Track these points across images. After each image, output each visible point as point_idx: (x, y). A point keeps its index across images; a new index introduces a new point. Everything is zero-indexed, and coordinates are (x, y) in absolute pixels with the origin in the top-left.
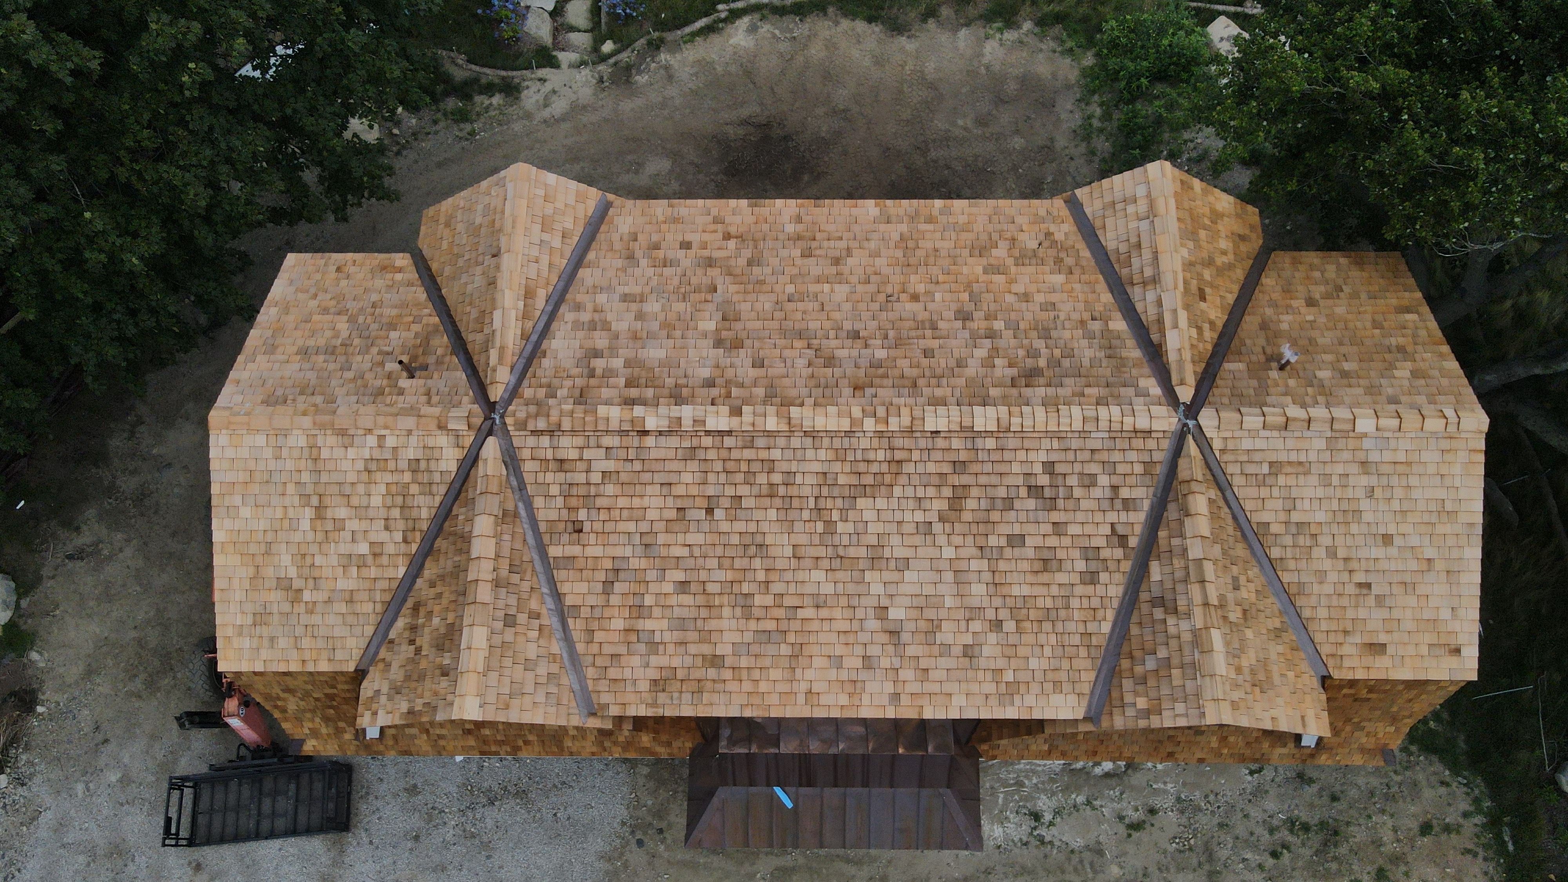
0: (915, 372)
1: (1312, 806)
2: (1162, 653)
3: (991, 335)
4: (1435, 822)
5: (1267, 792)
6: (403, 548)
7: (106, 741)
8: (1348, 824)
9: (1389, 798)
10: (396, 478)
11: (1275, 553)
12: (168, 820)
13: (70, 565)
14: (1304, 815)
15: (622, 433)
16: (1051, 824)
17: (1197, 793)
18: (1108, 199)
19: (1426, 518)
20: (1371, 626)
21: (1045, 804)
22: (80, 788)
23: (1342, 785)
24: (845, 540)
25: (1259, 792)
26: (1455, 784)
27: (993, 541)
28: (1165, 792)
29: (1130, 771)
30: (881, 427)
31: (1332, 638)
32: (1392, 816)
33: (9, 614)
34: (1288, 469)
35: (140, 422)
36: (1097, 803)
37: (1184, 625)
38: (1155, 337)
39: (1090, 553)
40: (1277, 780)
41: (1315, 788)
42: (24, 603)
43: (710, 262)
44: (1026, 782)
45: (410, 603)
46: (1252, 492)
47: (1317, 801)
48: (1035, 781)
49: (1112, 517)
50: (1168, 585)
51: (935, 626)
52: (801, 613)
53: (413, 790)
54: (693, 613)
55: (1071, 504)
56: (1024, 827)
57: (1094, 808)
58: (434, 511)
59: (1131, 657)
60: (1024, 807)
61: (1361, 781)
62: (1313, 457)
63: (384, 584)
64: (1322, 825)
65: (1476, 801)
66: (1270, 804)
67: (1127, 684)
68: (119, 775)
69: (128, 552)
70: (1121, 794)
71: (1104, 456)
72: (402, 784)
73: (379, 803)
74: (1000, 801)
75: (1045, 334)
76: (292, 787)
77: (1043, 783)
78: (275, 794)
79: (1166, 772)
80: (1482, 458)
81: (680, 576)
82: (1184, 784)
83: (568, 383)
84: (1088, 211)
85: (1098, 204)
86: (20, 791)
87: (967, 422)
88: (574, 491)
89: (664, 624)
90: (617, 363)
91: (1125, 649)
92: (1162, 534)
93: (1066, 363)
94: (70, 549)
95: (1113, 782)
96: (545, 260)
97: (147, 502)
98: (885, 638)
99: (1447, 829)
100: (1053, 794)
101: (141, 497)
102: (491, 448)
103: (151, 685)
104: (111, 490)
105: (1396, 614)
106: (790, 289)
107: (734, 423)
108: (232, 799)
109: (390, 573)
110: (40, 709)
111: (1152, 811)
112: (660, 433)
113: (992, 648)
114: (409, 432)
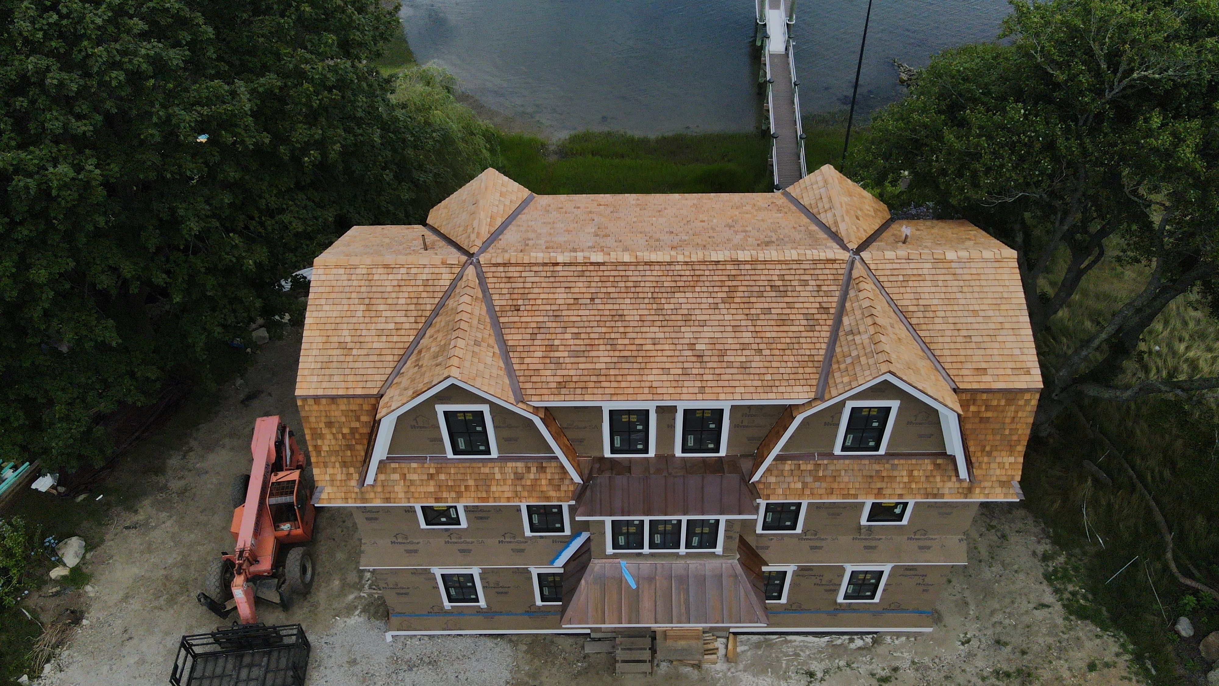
0: (704, 243)
1: (1009, 660)
2: (854, 353)
3: (745, 231)
4: (1097, 662)
5: (975, 655)
6: (414, 326)
7: (131, 638)
8: (1036, 668)
9: (1062, 649)
10: (415, 289)
11: (914, 321)
12: (176, 667)
13: (126, 532)
14: (1005, 667)
15: (545, 264)
16: (822, 679)
17: (926, 658)
18: (803, 186)
19: (994, 302)
20: (975, 359)
21: (816, 667)
22: (105, 668)
23: (1027, 644)
24: (669, 312)
25: (971, 655)
26: (1105, 637)
27: (753, 311)
28: (903, 658)
29: (875, 645)
30: (688, 260)
31: (955, 366)
32: (1066, 660)
33: (77, 561)
34: (914, 278)
35: (191, 450)
36: (854, 665)
38: (834, 230)
39: (808, 317)
40: (982, 646)
41: (1009, 648)
42: (88, 556)
43: (590, 212)
44: (802, 653)
45: (416, 352)
46: (896, 290)
47: (1012, 657)
48: (808, 653)
49: (820, 299)
50: (853, 323)
51: (722, 353)
52: (645, 348)
53: (353, 662)
54: (583, 348)
55: (795, 294)
56: (802, 682)
57: (852, 669)
58: (434, 306)
59: (838, 362)
60: (801, 669)
61: (1041, 641)
62: (925, 272)
63: (401, 345)
64: (1019, 672)
65: (1123, 646)
66: (980, 663)
67: (837, 375)
68: (136, 659)
69: (169, 523)
70: (871, 659)
71: (812, 272)
72: (346, 659)
73: (328, 672)
74: (784, 665)
75: (775, 231)
76: (265, 659)
77: (814, 654)
78: (250, 666)
79: (902, 646)
80: (1018, 271)
81: (575, 330)
82: (916, 653)
83: (515, 248)
84: (794, 195)
85: (798, 190)
86: (59, 675)
87: (734, 257)
88: (516, 291)
89: (566, 354)
90: (542, 242)
91: (834, 360)
92: (848, 305)
93: (786, 239)
94: (128, 524)
95: (865, 652)
96: (501, 207)
97: (187, 494)
98: (694, 359)
99: (1107, 665)
100: (822, 660)
101: (182, 492)
102: (471, 271)
103: (172, 601)
104: (164, 488)
105: (989, 352)
106: (635, 219)
107: (606, 259)
108: (219, 670)
109: (405, 339)
110: (85, 622)
111: (896, 669)
112: (565, 264)
113: (757, 362)
114: (425, 266)
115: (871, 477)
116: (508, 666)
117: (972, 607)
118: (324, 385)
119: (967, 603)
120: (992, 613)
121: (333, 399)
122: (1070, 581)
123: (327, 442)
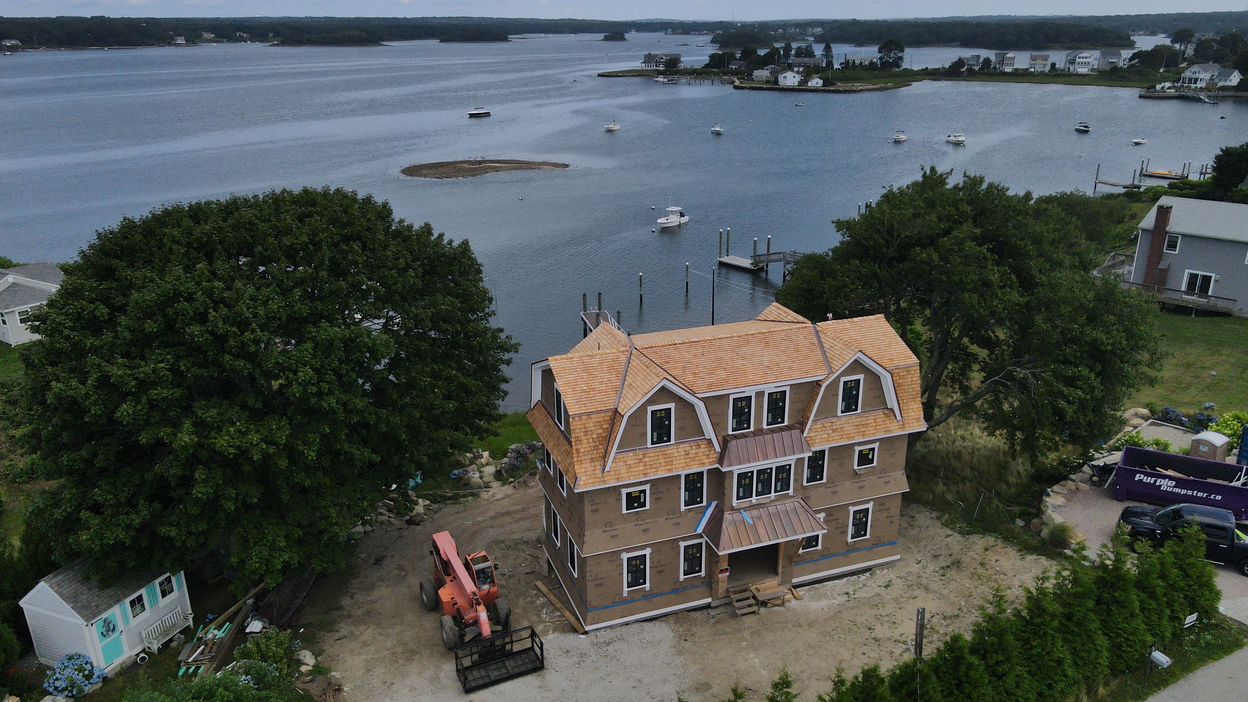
1: (945, 561)
4: (988, 547)
5: (927, 565)
6: (617, 378)
7: (393, 684)
8: (960, 559)
9: (968, 548)
10: (609, 363)
13: (339, 642)
14: (944, 564)
15: (670, 345)
16: (854, 594)
17: (903, 573)
20: (886, 356)
21: (848, 590)
23: (951, 552)
24: (743, 354)
25: (925, 566)
26: (986, 537)
27: (781, 349)
28: (891, 577)
29: (873, 575)
30: (738, 335)
32: (973, 551)
33: (314, 661)
34: (844, 330)
35: (354, 594)
36: (868, 585)
39: (807, 347)
40: (928, 561)
41: (942, 557)
42: (320, 658)
44: (835, 588)
47: (946, 559)
48: (839, 587)
49: (808, 341)
53: (567, 652)
54: (711, 372)
55: (796, 341)
56: (844, 597)
57: (867, 587)
58: (623, 369)
59: (832, 358)
60: (840, 593)
61: (956, 548)
63: (615, 387)
64: (953, 563)
65: (996, 537)
66: (931, 567)
69: (370, 630)
70: (875, 581)
71: (799, 332)
72: (561, 652)
73: (555, 659)
74: (829, 594)
77: (842, 587)
79: (887, 572)
81: (703, 366)
82: (896, 573)
87: (760, 331)
88: (663, 356)
89: (704, 375)
91: (829, 358)
92: (823, 340)
94: (337, 637)
95: (869, 580)
97: (372, 614)
98: (766, 368)
99: (992, 546)
100: (849, 587)
101: (367, 614)
103: (409, 661)
104: (350, 616)
105: (891, 353)
107: (699, 339)
110: (346, 689)
111: (890, 582)
115: (858, 425)
116: (669, 630)
117: (913, 548)
119: (910, 547)
120: (925, 547)
121: (589, 414)
122: (956, 523)
123: (583, 446)
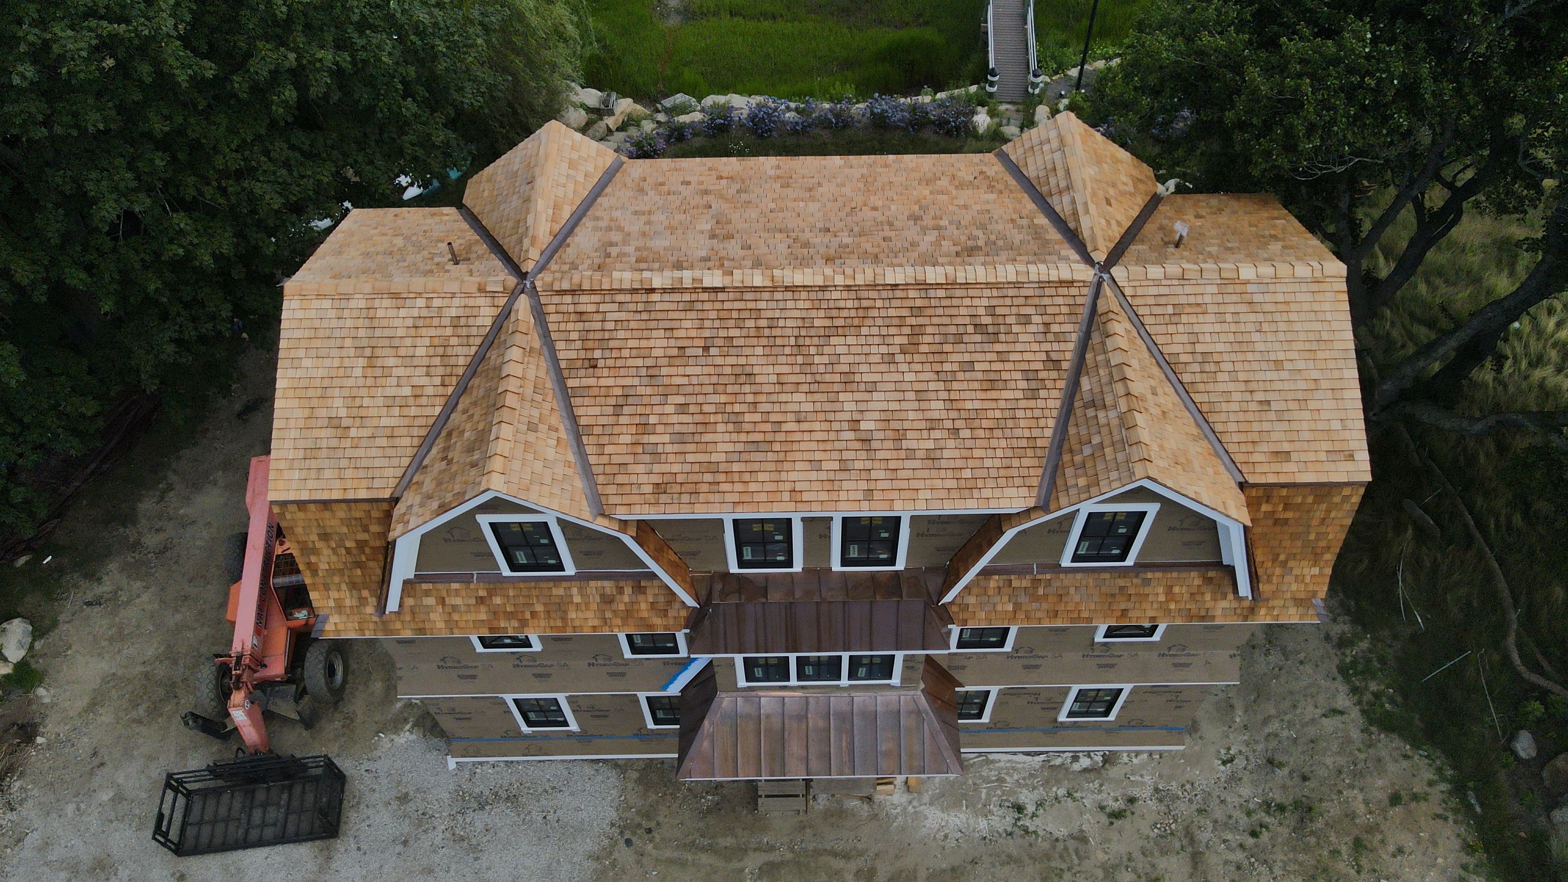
0: (876, 250)
1: (1284, 787)
2: (1096, 440)
3: (938, 228)
4: (1403, 793)
5: (1240, 779)
6: (441, 390)
7: (102, 764)
8: (1321, 800)
9: (1358, 774)
10: (439, 332)
11: (1186, 378)
12: (161, 816)
13: (88, 610)
14: (1278, 796)
15: (634, 291)
16: (1034, 815)
17: (1174, 783)
18: (1027, 145)
19: (1308, 346)
20: (1274, 436)
21: (1027, 798)
22: (70, 809)
23: (1311, 765)
24: (822, 369)
25: (1234, 779)
26: (1416, 757)
27: (947, 367)
28: (1143, 783)
29: (1107, 766)
30: (849, 282)
31: (1243, 448)
32: (1361, 790)
33: (22, 653)
34: (1188, 310)
35: (170, 488)
36: (1077, 795)
37: (1112, 414)
38: (1072, 225)
39: (1030, 375)
40: (1249, 767)
41: (1286, 771)
42: (38, 645)
43: (706, 192)
44: (1008, 778)
45: (444, 433)
46: (1161, 329)
47: (1289, 783)
48: (1016, 777)
49: (1047, 347)
50: (1097, 390)
51: (900, 436)
52: (785, 427)
53: (404, 799)
54: (692, 428)
55: (1010, 338)
56: (1008, 819)
57: (1074, 800)
58: (469, 359)
59: (1071, 451)
60: (1006, 800)
61: (1329, 761)
62: (1208, 299)
63: (422, 421)
64: (1297, 804)
65: (1439, 770)
66: (1246, 791)
67: (1069, 472)
68: (111, 794)
69: (145, 597)
70: (1101, 785)
71: (1036, 301)
72: (394, 793)
73: (370, 812)
74: (983, 796)
75: (983, 227)
76: (285, 796)
77: (1024, 779)
78: (265, 806)
79: (1143, 766)
80: (1346, 297)
81: (681, 400)
82: (1160, 776)
83: (589, 262)
84: (1013, 157)
85: (1020, 151)
86: (10, 815)
87: (920, 277)
88: (591, 336)
89: (666, 438)
90: (630, 249)
91: (1066, 447)
92: (1089, 356)
93: (1000, 243)
94: (89, 597)
95: (1092, 775)
96: (571, 187)
97: (168, 554)
98: (857, 445)
99: (1415, 797)
100: (1034, 788)
101: (163, 550)
102: (523, 303)
103: (154, 711)
104: (136, 546)
105: (1295, 426)
106: (772, 205)
107: (726, 281)
108: (223, 811)
109: (428, 411)
110: (39, 740)
111: (1132, 800)
112: (664, 290)
113: (951, 451)
114: (453, 295)
115: (1113, 595)
116: (612, 801)
117: (1239, 712)
118: (311, 484)
119: (1232, 707)
120: (1266, 721)
121: (326, 504)
122: (1374, 677)
123: (324, 559)
